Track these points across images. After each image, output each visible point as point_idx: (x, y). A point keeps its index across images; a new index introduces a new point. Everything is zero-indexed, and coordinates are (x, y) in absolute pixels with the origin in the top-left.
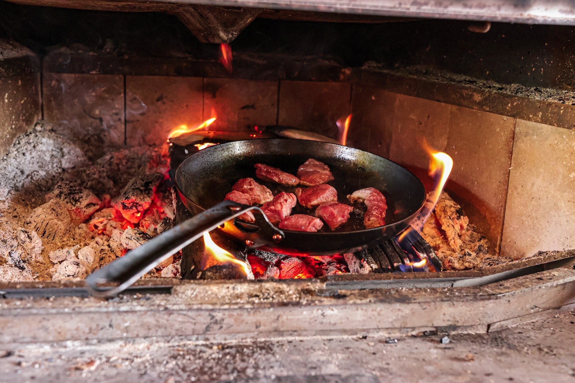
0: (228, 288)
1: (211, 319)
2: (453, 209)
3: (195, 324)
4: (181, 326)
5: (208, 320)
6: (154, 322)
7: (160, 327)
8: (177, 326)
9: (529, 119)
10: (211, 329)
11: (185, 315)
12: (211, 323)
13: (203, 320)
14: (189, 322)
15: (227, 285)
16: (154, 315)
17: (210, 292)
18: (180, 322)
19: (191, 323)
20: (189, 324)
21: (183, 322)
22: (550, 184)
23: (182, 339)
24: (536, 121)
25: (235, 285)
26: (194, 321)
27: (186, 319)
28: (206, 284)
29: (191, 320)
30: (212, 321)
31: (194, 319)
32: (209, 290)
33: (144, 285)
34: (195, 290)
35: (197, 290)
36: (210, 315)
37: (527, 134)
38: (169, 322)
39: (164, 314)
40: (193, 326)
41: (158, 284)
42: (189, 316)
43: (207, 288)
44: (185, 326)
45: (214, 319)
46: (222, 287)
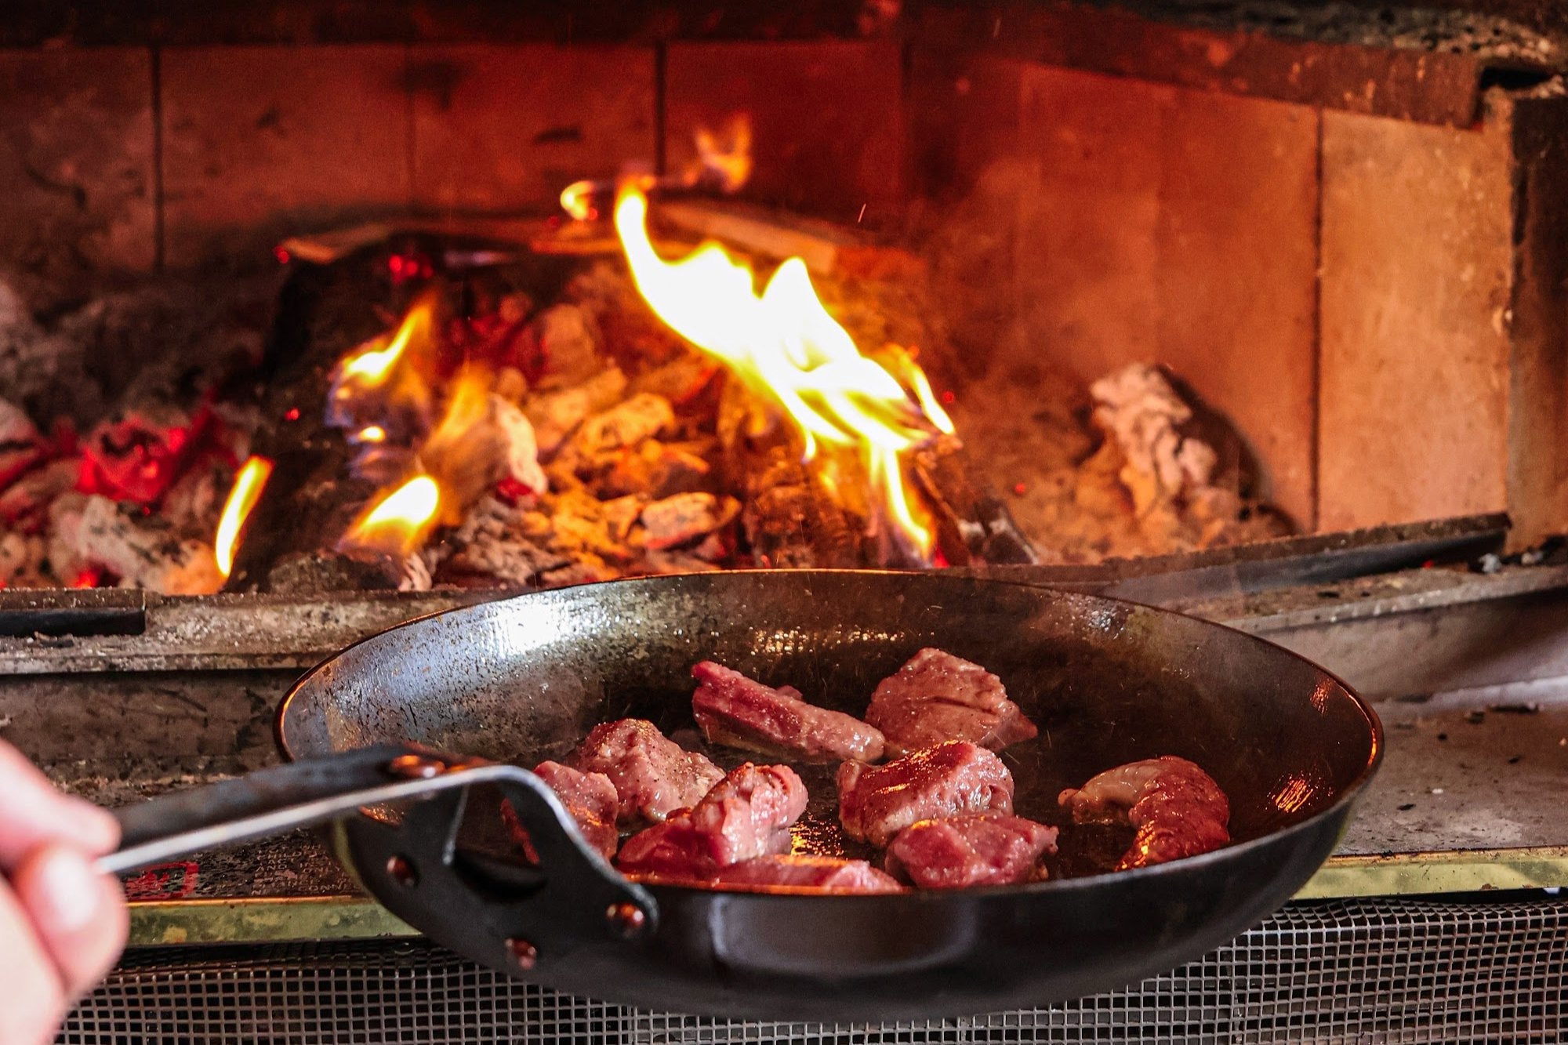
0: (308, 615)
1: (253, 709)
2: (1161, 422)
3: (205, 723)
4: (162, 730)
5: (244, 712)
6: (84, 717)
7: (99, 731)
8: (152, 729)
9: (1344, 107)
10: (256, 740)
11: (174, 694)
12: (254, 720)
13: (229, 712)
14: (187, 716)
15: (307, 608)
16: (83, 695)
17: (250, 628)
18: (160, 716)
19: (194, 718)
20: (188, 723)
21: (168, 718)
22: (1419, 309)
23: (164, 768)
24: (1362, 111)
25: (331, 608)
26: (201, 714)
27: (179, 708)
28: (240, 605)
29: (192, 711)
30: (257, 714)
31: (204, 710)
32: (248, 623)
33: (56, 605)
34: (207, 622)
35: (214, 622)
36: (249, 694)
37: (1350, 157)
38: (128, 715)
39: (111, 692)
40: (198, 731)
41: (97, 604)
42: (185, 699)
43: (245, 616)
44: (174, 730)
45: (264, 708)
46: (292, 613)
